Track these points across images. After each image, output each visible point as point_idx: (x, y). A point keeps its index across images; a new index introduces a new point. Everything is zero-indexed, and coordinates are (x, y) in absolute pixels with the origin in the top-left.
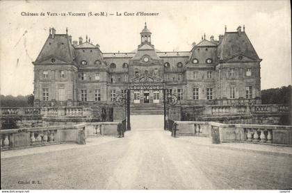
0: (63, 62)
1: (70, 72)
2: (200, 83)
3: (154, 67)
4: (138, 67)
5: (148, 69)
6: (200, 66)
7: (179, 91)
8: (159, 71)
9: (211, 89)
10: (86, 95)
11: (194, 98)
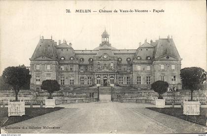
0: (50, 59)
1: (54, 66)
2: (142, 73)
3: (110, 62)
4: (100, 62)
5: (107, 63)
6: (142, 62)
7: (128, 78)
8: (114, 64)
9: (149, 77)
10: (64, 80)
11: (138, 83)
